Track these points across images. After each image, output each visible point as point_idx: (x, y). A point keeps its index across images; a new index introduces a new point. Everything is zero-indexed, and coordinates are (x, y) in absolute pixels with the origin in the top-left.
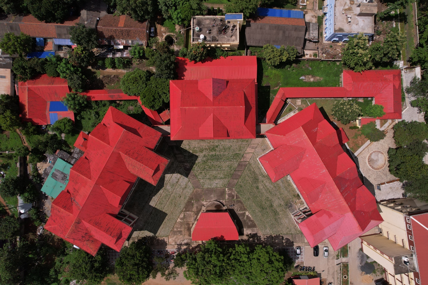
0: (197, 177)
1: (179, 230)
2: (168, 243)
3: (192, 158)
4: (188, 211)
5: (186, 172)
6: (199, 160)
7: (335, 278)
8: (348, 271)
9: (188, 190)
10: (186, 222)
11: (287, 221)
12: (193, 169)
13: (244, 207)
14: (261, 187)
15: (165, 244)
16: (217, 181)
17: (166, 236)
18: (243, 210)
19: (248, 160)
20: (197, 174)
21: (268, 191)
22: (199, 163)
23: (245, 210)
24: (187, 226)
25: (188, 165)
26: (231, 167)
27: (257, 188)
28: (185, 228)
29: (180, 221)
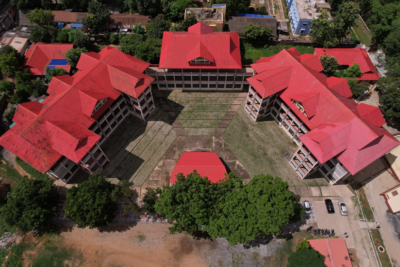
0: (182, 125)
1: (155, 179)
2: (139, 194)
3: (178, 108)
4: (169, 159)
5: (171, 120)
6: (185, 109)
7: (367, 248)
8: (382, 240)
9: (171, 137)
10: (165, 171)
11: (286, 171)
12: (178, 117)
13: (233, 155)
14: (251, 135)
15: (135, 195)
16: (203, 130)
17: (138, 186)
18: (233, 159)
19: (236, 111)
20: (182, 122)
21: (260, 139)
22: (184, 112)
23: (235, 158)
24: (165, 176)
25: (173, 114)
26: (218, 117)
27: (248, 136)
28: (163, 177)
29: (159, 169)
